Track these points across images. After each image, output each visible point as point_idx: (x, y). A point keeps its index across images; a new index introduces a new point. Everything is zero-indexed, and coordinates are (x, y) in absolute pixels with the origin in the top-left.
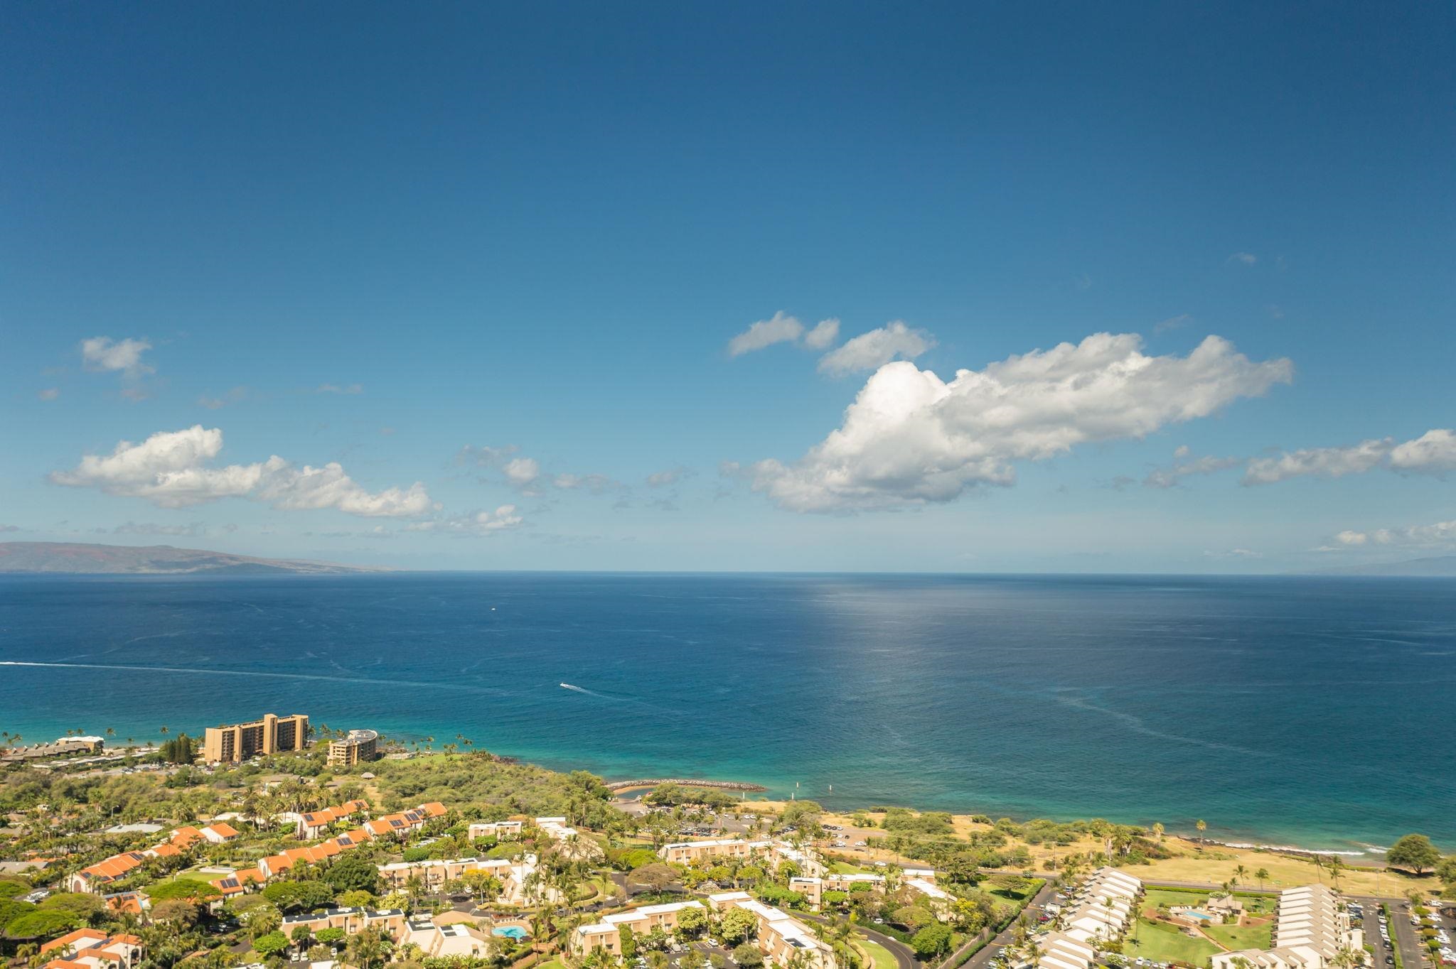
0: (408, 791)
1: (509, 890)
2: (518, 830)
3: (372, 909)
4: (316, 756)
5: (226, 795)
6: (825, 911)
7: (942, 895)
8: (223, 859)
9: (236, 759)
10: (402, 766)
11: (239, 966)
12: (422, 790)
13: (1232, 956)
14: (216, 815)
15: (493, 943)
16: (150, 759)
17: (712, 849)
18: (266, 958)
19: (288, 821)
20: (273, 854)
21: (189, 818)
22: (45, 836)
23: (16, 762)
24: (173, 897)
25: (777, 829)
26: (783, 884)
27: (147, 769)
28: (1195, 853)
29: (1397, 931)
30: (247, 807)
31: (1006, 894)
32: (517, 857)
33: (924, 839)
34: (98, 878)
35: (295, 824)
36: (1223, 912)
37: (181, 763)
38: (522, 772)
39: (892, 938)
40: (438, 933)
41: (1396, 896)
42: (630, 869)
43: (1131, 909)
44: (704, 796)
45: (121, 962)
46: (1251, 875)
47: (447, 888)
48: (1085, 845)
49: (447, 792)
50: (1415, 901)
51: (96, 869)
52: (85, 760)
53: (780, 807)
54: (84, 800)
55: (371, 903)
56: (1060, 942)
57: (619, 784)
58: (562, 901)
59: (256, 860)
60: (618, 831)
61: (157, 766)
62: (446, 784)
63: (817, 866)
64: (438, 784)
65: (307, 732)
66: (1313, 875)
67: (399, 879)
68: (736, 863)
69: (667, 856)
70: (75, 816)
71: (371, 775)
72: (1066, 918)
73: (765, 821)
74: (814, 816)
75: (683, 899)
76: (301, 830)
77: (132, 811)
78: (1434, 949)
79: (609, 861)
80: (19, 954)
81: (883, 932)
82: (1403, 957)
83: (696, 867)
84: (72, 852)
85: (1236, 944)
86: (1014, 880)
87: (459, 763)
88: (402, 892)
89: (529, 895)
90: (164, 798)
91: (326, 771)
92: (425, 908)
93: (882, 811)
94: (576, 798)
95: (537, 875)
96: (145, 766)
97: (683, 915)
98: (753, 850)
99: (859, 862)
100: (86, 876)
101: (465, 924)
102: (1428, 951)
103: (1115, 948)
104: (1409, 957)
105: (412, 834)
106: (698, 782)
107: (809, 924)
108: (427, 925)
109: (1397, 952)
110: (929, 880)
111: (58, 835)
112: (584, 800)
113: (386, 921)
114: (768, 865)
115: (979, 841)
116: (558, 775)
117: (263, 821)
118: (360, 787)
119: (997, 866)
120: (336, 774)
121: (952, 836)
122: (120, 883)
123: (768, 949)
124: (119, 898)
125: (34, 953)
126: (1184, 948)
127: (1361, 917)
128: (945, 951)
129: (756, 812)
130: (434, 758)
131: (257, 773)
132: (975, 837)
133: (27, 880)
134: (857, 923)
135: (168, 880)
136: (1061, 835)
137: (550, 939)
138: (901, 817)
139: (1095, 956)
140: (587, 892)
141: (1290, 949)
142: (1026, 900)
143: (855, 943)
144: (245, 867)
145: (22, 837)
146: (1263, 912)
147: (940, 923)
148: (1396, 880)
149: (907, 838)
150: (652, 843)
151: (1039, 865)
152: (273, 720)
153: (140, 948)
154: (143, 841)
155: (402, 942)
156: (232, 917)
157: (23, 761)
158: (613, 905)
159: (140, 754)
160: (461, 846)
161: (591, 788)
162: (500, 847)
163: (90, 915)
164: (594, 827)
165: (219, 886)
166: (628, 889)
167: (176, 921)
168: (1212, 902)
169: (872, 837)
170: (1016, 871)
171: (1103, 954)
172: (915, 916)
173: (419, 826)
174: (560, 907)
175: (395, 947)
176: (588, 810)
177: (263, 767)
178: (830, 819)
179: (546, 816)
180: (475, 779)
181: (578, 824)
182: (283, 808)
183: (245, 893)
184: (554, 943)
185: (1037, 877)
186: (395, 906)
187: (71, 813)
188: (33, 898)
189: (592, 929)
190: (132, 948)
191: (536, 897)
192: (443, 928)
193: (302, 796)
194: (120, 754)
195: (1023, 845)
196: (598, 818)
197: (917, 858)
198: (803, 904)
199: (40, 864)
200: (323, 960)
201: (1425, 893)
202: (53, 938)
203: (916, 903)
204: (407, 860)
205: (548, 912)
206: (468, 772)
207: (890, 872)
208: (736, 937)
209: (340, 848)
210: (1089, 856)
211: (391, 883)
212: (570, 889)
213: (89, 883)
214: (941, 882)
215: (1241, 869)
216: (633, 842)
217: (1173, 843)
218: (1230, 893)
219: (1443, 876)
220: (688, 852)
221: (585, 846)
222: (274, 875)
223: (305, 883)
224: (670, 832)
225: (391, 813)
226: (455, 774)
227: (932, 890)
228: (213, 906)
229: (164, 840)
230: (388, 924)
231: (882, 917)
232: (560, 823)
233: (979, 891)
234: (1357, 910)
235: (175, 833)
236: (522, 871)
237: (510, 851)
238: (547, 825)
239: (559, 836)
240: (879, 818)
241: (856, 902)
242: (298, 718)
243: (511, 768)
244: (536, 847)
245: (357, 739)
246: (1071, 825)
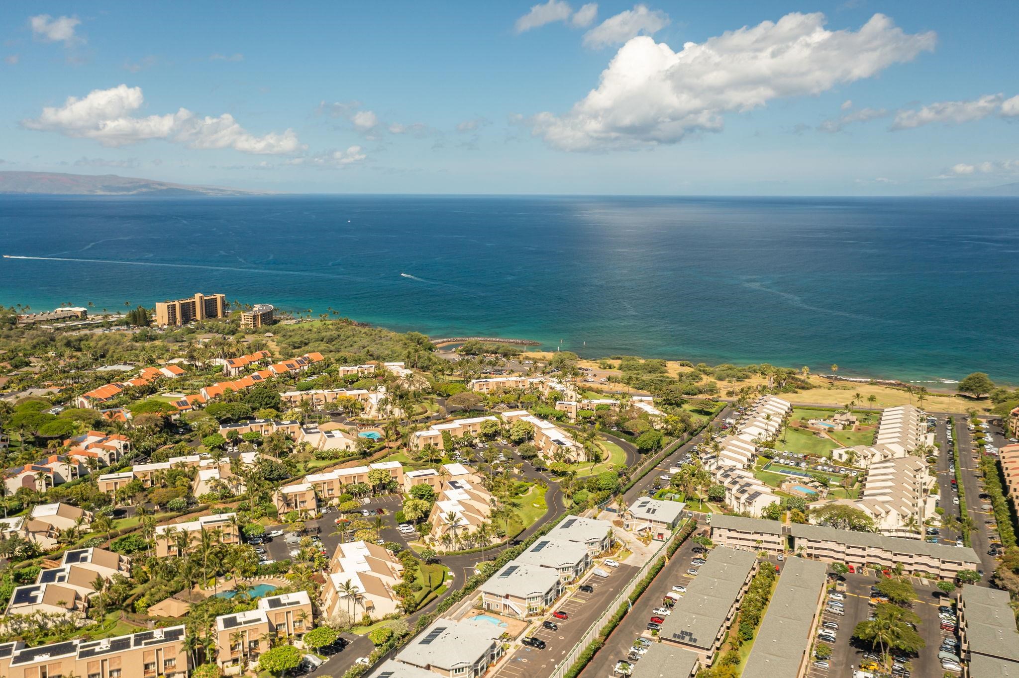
0: (297, 345)
1: (368, 409)
2: (372, 370)
3: (278, 420)
4: (233, 322)
5: (174, 347)
6: (578, 423)
7: (657, 412)
8: (177, 388)
9: (178, 324)
10: (291, 328)
11: (194, 455)
12: (306, 344)
13: (846, 450)
14: (169, 360)
15: (359, 442)
16: (120, 323)
17: (504, 383)
18: (211, 450)
19: (217, 364)
20: (209, 385)
21: (152, 362)
22: (56, 372)
23: (29, 324)
24: (146, 412)
25: (548, 370)
26: (551, 405)
27: (119, 330)
28: (829, 386)
29: (958, 434)
30: (189, 354)
31: (700, 412)
32: (372, 388)
33: (646, 377)
34: (95, 399)
35: (223, 366)
36: (843, 422)
37: (142, 326)
39: (623, 440)
40: (323, 435)
41: (960, 412)
42: (449, 395)
43: (782, 421)
44: (498, 349)
45: (117, 451)
46: (865, 400)
47: (327, 407)
48: (756, 381)
49: (323, 346)
50: (973, 415)
51: (93, 393)
52: (76, 323)
53: (550, 356)
54: (79, 349)
55: (277, 416)
56: (734, 442)
57: (440, 341)
58: (403, 416)
59: (199, 389)
60: (440, 371)
61: (126, 327)
62: (322, 341)
63: (574, 394)
64: (317, 340)
65: (225, 306)
66: (906, 399)
67: (295, 402)
68: (520, 392)
69: (473, 387)
70: (74, 360)
71: (272, 335)
72: (739, 427)
73: (540, 365)
74: (573, 361)
75: (485, 415)
76: (227, 370)
77: (112, 357)
78: (981, 445)
79: (434, 391)
80: (50, 446)
81: (617, 435)
82: (959, 449)
83: (493, 394)
84: (76, 383)
85: (850, 442)
86: (705, 403)
87: (330, 327)
88: (297, 410)
89: (382, 412)
90: (132, 348)
91: (240, 332)
92: (313, 420)
93: (619, 358)
94: (410, 349)
95: (386, 399)
96: (118, 327)
97: (485, 425)
98: (531, 383)
99: (602, 391)
100: (87, 398)
101: (340, 430)
102: (977, 446)
103: (770, 445)
104: (964, 450)
105: (301, 373)
106: (494, 339)
107: (569, 431)
108: (315, 430)
109: (956, 447)
110: (649, 403)
111: (65, 372)
112: (416, 351)
113: (288, 428)
114: (541, 393)
115: (684, 378)
116: (398, 334)
117: (200, 364)
118: (264, 342)
119: (695, 395)
120: (247, 333)
121: (666, 375)
122: (110, 402)
123: (541, 446)
124: (110, 412)
125: (59, 446)
126: (815, 445)
127: (935, 425)
128: (658, 447)
129: (533, 359)
130: (313, 323)
131: (194, 332)
132: (681, 375)
133: (48, 400)
134: (600, 430)
135: (142, 401)
136: (740, 374)
137: (396, 440)
138: (632, 362)
139: (756, 450)
140: (420, 410)
141: (885, 445)
142: (713, 416)
143: (598, 442)
144: (192, 394)
145: (40, 372)
146: (870, 422)
147: (655, 430)
148: (961, 402)
149: (635, 376)
150: (463, 379)
151: (723, 393)
152: (201, 298)
153: (128, 443)
154: (123, 377)
155: (299, 441)
156: (186, 424)
157: (34, 323)
158: (437, 418)
159: (113, 320)
160: (334, 381)
161: (421, 343)
162: (362, 382)
163: (93, 422)
164: (424, 369)
165: (176, 405)
166: (447, 409)
167: (150, 427)
168: (837, 416)
169: (612, 375)
170: (708, 397)
171: (762, 449)
172: (639, 426)
173: (306, 368)
174: (402, 420)
175: (295, 444)
176: (419, 357)
177: (197, 329)
178: (584, 364)
179: (391, 361)
180: (342, 337)
181: (413, 367)
182: (213, 356)
183: (193, 410)
184: (399, 442)
185: (722, 401)
186: (293, 419)
187: (72, 357)
188: (54, 411)
189: (424, 433)
190: (123, 443)
191: (386, 413)
192: (326, 433)
193: (225, 348)
194: (99, 319)
195: (713, 380)
196: (426, 363)
197: (642, 389)
198: (564, 418)
199: (56, 390)
200: (248, 452)
201: (981, 410)
203: (640, 417)
204: (298, 390)
205: (394, 423)
206: (337, 333)
207: (623, 398)
208: (519, 439)
209: (254, 382)
210: (757, 388)
211: (289, 404)
212: (409, 408)
213: (89, 402)
214: (657, 404)
215: (858, 395)
216: (451, 378)
217: (814, 379)
218: (849, 410)
219: (994, 399)
220: (487, 385)
221: (418, 381)
222: (211, 398)
223: (232, 404)
224: (475, 372)
225: (286, 359)
226: (328, 334)
227: (650, 409)
228: (173, 417)
229: (136, 376)
230: (289, 430)
231: (617, 426)
232: (401, 366)
233: (682, 410)
234: (932, 421)
235: (143, 371)
236: (375, 398)
237: (368, 384)
238: (392, 367)
239: (400, 374)
240: (616, 363)
241: (600, 417)
242: (218, 296)
243: (366, 330)
244: (385, 381)
245: (260, 310)
246: (747, 368)
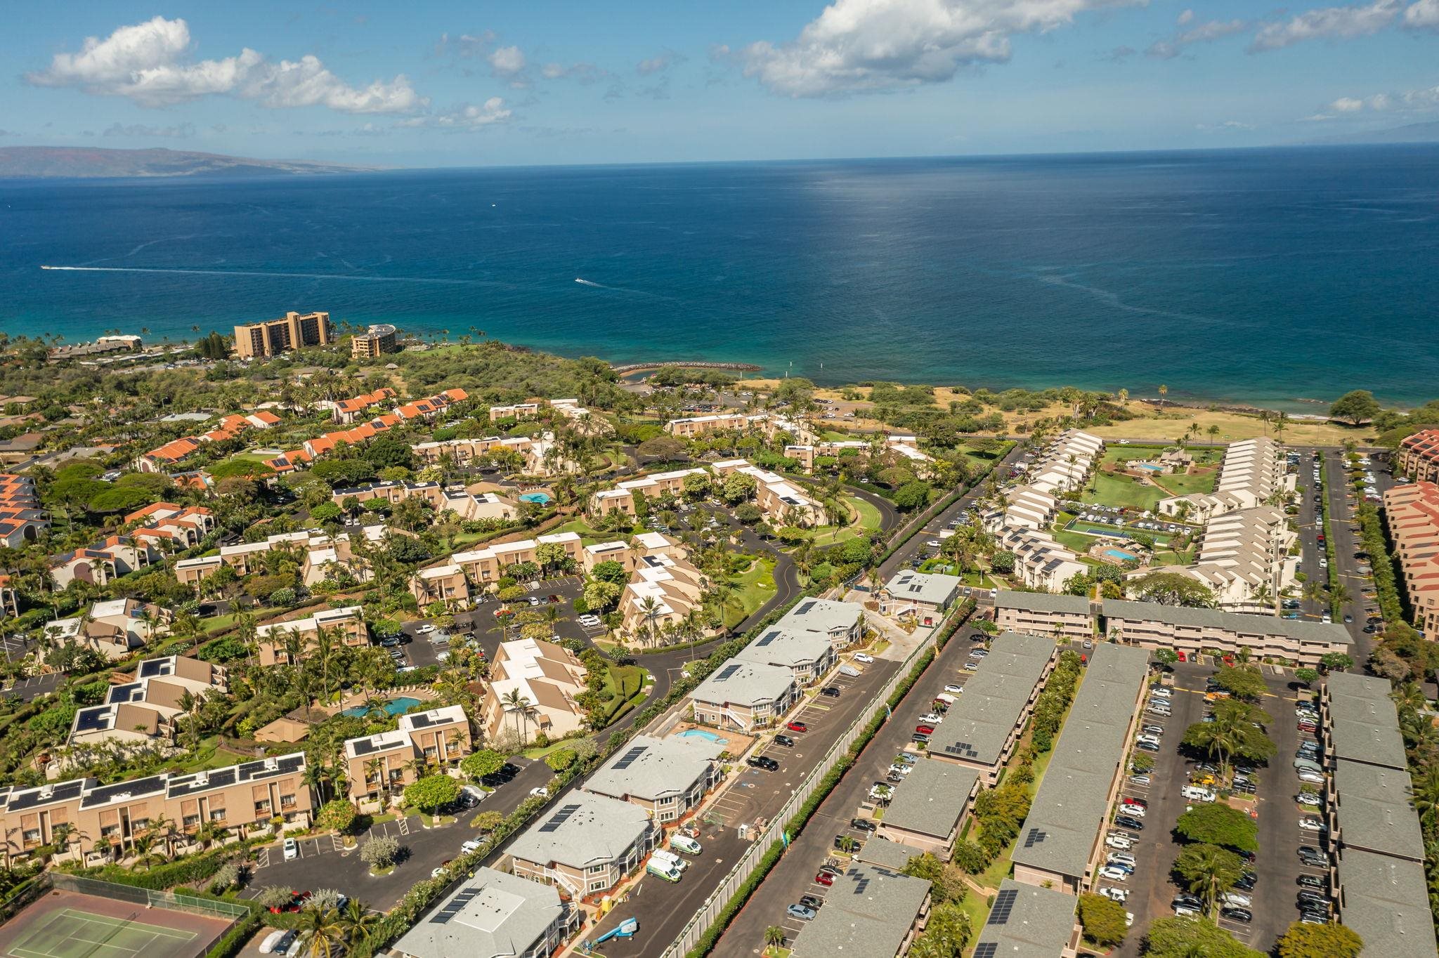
0: (430, 379)
1: (532, 463)
2: (535, 411)
3: (411, 481)
4: (341, 350)
5: (264, 386)
6: (816, 474)
7: (922, 457)
8: (271, 442)
9: (267, 354)
10: (422, 356)
11: (301, 531)
12: (443, 378)
13: (1177, 500)
14: (258, 404)
15: (521, 508)
16: (188, 356)
17: (714, 423)
18: (324, 524)
19: (324, 408)
20: (315, 437)
21: (234, 407)
22: (106, 425)
23: (64, 359)
24: (232, 475)
25: (773, 403)
26: (778, 452)
27: (187, 365)
28: (1155, 414)
29: (1328, 473)
30: (285, 396)
31: (980, 455)
32: (535, 435)
33: (907, 410)
34: (161, 460)
35: (331, 411)
36: (1173, 463)
37: (217, 359)
38: (534, 360)
39: (876, 495)
40: (472, 500)
41: (1333, 444)
42: (639, 442)
43: (1091, 464)
44: (704, 377)
45: (197, 528)
46: (1204, 432)
47: (475, 462)
48: (1055, 410)
49: (466, 379)
50: (1349, 448)
51: (158, 452)
52: (128, 357)
53: (775, 384)
54: (135, 393)
55: (409, 476)
56: (1026, 494)
57: (625, 368)
58: (579, 471)
59: (301, 443)
60: (627, 409)
61: (196, 361)
62: (464, 372)
63: (809, 435)
64: (457, 372)
65: (328, 328)
66: (1259, 429)
67: (432, 456)
68: (735, 435)
69: (672, 430)
70: (129, 407)
71: (395, 366)
72: (1033, 473)
73: (762, 397)
74: (807, 391)
75: (688, 467)
76: (337, 415)
77: (181, 402)
78: (1360, 488)
79: (619, 436)
80: (106, 524)
81: (868, 489)
82: (1330, 495)
83: (699, 439)
84: (134, 438)
85: (1182, 489)
86: (988, 442)
87: (475, 353)
88: (435, 467)
89: (550, 467)
90: (207, 390)
91: (353, 363)
92: (458, 480)
93: (869, 385)
94: (585, 381)
95: (556, 449)
96: (185, 361)
97: (689, 480)
98: (751, 422)
99: (848, 430)
100: (151, 458)
101: (495, 492)
102: (1354, 490)
103: (1075, 496)
104: (1336, 495)
105: (439, 417)
106: (699, 364)
107: (803, 485)
108: (462, 494)
109: (1326, 492)
110: (911, 444)
111: (118, 424)
112: (594, 383)
113: (424, 491)
114: (765, 435)
115: (958, 410)
116: (567, 361)
117: (301, 409)
118: (385, 376)
119: (974, 431)
120: (362, 365)
121: (934, 405)
122: (182, 464)
123: (766, 507)
124: (184, 476)
125: (119, 523)
126: (1135, 495)
127: (1297, 463)
128: (924, 504)
129: (752, 389)
130: (451, 349)
131: (289, 366)
132: (954, 406)
133: (99, 463)
134: (845, 482)
135: (225, 461)
136: (1033, 402)
137: (571, 503)
138: (886, 390)
139: (1056, 503)
140: (602, 463)
141: (1232, 493)
142: (998, 459)
143: (843, 499)
144: (292, 449)
145: (85, 426)
146: (1210, 462)
147: (920, 480)
148: (1335, 431)
149: (891, 408)
150: (658, 419)
151: (1011, 429)
152: (296, 318)
153: (211, 517)
154: (198, 429)
155: (441, 509)
156: (287, 491)
157: (70, 359)
158: (625, 473)
159: (178, 351)
160: (484, 426)
161: (600, 372)
162: (520, 427)
163: (163, 491)
164: (605, 406)
165: (272, 465)
166: (638, 460)
167: (239, 495)
168: (1165, 455)
169: (860, 409)
170: (991, 435)
171: (1063, 502)
172: (897, 476)
173: (444, 410)
174: (578, 476)
175: (435, 512)
176: (598, 391)
177: (294, 361)
178: (822, 394)
179: (559, 398)
180: (491, 367)
181: (589, 404)
182: (317, 397)
183: (296, 470)
184: (574, 507)
185: (1010, 439)
186: (431, 479)
187: (126, 404)
188: (107, 478)
189: (609, 494)
190: (204, 517)
191: (556, 468)
192: (476, 497)
193: (334, 386)
194: (158, 351)
195: (998, 411)
196: (608, 399)
197: (901, 426)
198: (797, 468)
199: (108, 449)
200: (373, 525)
201: (1360, 441)
202: (134, 511)
203: (898, 464)
204: (435, 440)
205: (567, 481)
206: (484, 361)
207: (876, 438)
208: (737, 497)
209: (375, 431)
210: (1057, 420)
211: (424, 460)
212: (587, 460)
213: (155, 464)
214: (921, 446)
215: (1195, 426)
216: (641, 418)
217: (1135, 406)
218: (1182, 447)
219: (1379, 426)
220: (691, 426)
221: (597, 423)
222: (319, 455)
223: (348, 461)
224: (674, 409)
225: (417, 399)
226: (472, 362)
227: (912, 453)
228: (270, 482)
229: (215, 427)
230: (426, 494)
231: (868, 477)
232: (573, 404)
233: (955, 452)
234: (1295, 458)
235: (223, 420)
236: (540, 448)
237: (529, 430)
238: (561, 406)
239: (572, 415)
240: (866, 391)
241: (845, 465)
242: (319, 315)
243: (523, 355)
244: (552, 425)
245: (377, 333)
246: (1043, 393)
